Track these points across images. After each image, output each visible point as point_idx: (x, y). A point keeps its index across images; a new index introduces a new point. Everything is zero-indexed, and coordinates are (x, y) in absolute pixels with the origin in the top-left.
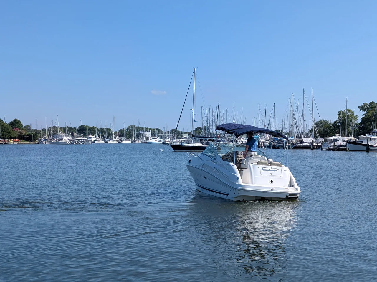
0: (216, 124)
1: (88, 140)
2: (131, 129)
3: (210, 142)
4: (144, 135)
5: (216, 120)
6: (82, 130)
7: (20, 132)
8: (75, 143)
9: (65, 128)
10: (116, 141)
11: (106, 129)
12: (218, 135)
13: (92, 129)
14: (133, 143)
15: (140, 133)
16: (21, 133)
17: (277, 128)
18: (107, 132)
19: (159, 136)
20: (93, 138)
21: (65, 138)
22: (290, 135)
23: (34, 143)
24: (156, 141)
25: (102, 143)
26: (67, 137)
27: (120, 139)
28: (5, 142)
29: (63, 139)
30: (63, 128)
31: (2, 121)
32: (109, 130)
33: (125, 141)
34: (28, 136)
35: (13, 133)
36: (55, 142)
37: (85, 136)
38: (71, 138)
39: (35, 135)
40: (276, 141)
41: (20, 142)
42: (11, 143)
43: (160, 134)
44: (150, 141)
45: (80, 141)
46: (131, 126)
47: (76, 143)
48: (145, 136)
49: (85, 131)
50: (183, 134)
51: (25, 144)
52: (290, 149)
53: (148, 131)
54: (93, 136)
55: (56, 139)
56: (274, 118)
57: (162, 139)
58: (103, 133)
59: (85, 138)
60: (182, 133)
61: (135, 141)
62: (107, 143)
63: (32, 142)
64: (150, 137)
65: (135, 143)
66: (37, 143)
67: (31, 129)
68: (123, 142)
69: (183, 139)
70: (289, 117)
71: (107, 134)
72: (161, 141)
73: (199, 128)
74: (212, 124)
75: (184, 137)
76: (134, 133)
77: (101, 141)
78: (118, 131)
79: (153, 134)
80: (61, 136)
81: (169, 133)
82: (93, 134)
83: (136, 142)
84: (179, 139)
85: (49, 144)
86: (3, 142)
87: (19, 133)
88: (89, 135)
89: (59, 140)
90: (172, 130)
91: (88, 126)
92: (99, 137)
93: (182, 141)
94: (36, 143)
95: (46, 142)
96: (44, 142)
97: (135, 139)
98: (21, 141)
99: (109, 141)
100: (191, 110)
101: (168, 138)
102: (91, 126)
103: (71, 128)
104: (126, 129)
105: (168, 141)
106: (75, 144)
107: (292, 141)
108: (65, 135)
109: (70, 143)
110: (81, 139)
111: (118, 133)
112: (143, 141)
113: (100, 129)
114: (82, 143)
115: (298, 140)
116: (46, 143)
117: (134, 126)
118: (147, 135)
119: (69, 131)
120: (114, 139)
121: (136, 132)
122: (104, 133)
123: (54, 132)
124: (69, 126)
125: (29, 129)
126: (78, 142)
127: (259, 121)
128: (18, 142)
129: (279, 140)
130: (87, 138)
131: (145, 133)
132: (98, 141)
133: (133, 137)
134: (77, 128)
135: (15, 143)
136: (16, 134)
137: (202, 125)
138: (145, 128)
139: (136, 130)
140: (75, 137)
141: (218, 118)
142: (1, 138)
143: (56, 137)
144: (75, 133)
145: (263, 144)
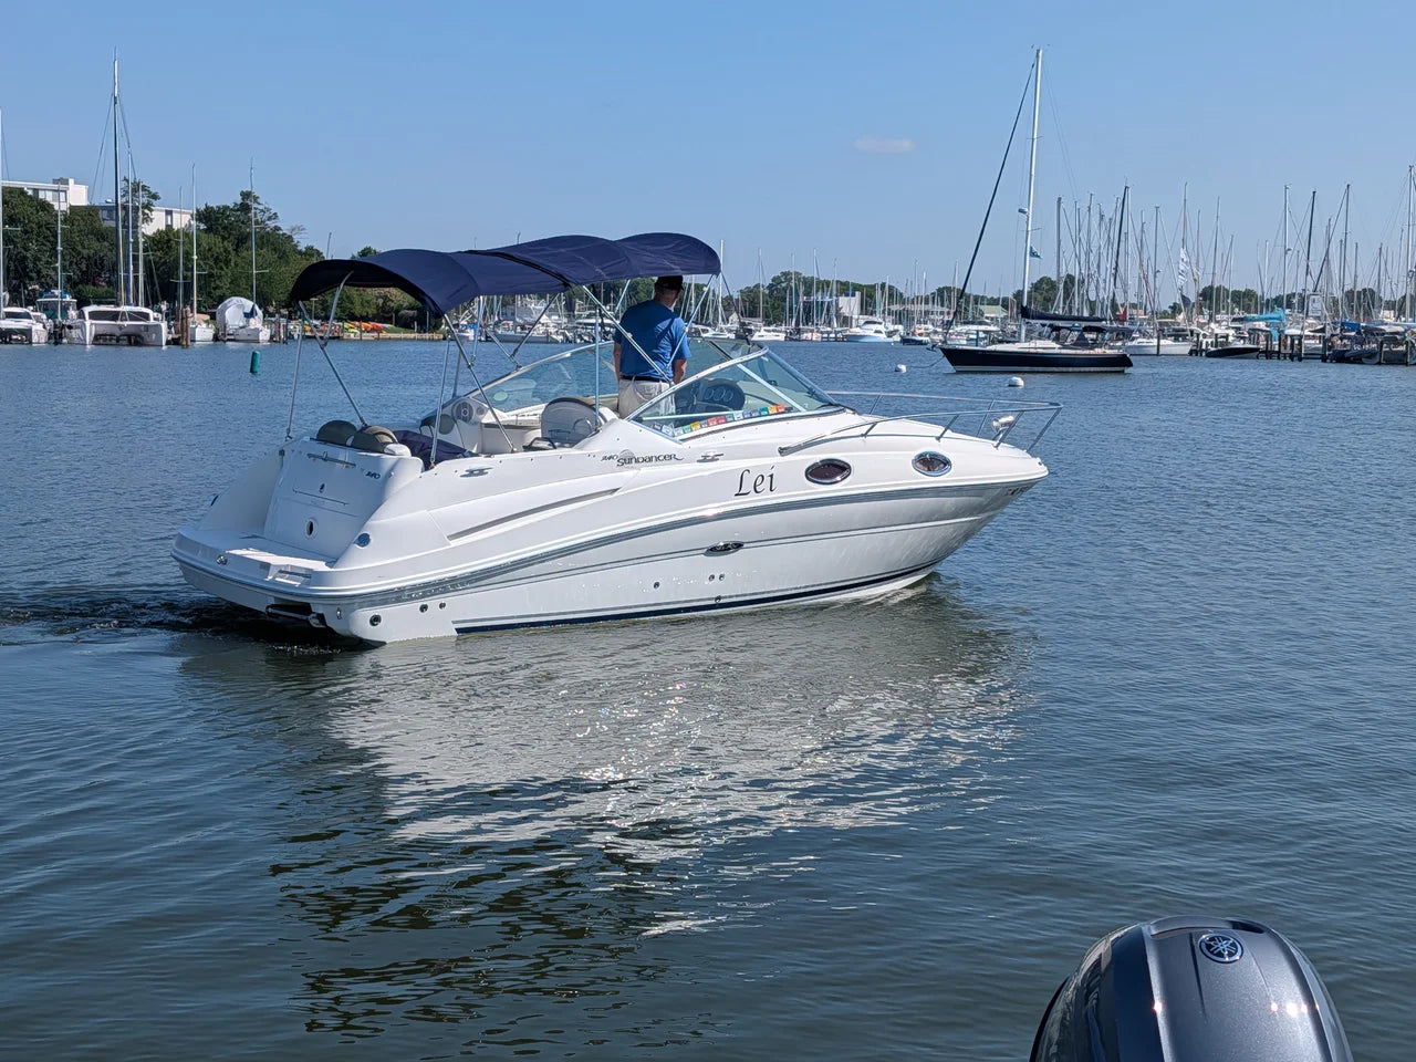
0: (1114, 266)
2: (784, 285)
3: (1090, 336)
4: (833, 311)
5: (1115, 250)
6: (606, 290)
7: (381, 297)
8: (580, 337)
10: (730, 331)
11: (693, 287)
12: (1122, 310)
13: (640, 287)
14: (792, 340)
15: (820, 300)
16: (386, 298)
17: (1355, 281)
18: (697, 297)
19: (890, 313)
22: (1408, 311)
23: (436, 336)
24: (876, 332)
26: (553, 317)
27: (744, 324)
28: (330, 332)
31: (319, 253)
32: (703, 290)
33: (764, 334)
34: (411, 312)
35: (358, 303)
36: (510, 333)
38: (565, 320)
40: (1353, 334)
41: (384, 335)
42: (352, 335)
43: (895, 307)
44: (856, 331)
46: (784, 274)
47: (582, 339)
48: (838, 316)
49: (617, 294)
50: (982, 307)
51: (400, 339)
52: (1406, 364)
53: (847, 295)
55: (511, 323)
56: (1343, 243)
57: (901, 323)
60: (977, 300)
61: (799, 331)
63: (425, 332)
64: (855, 316)
65: (799, 340)
66: (444, 339)
68: (756, 337)
69: (981, 323)
72: (896, 331)
73: (1047, 281)
74: (1099, 266)
75: (987, 318)
76: (797, 303)
78: (737, 295)
79: (867, 306)
80: (530, 313)
81: (927, 302)
83: (804, 336)
84: (967, 323)
85: (487, 341)
86: (322, 331)
87: (381, 301)
89: (523, 328)
90: (939, 290)
93: (977, 334)
94: (442, 336)
95: (477, 334)
96: (470, 334)
97: (797, 324)
98: (388, 331)
99: (704, 331)
100: (1021, 211)
101: (925, 323)
104: (767, 285)
105: (922, 331)
106: (578, 341)
108: (546, 309)
109: (561, 337)
110: (602, 325)
111: (737, 300)
112: (829, 333)
116: (477, 338)
117: (796, 273)
118: (845, 311)
120: (721, 325)
121: (803, 298)
126: (589, 335)
128: (375, 334)
129: (1363, 327)
131: (837, 304)
133: (791, 317)
135: (366, 336)
136: (368, 302)
137: (1058, 270)
138: (837, 281)
139: (802, 289)
140: (580, 317)
141: (1122, 244)
142: (317, 318)
143: (513, 314)
144: (578, 302)
145: (1300, 344)
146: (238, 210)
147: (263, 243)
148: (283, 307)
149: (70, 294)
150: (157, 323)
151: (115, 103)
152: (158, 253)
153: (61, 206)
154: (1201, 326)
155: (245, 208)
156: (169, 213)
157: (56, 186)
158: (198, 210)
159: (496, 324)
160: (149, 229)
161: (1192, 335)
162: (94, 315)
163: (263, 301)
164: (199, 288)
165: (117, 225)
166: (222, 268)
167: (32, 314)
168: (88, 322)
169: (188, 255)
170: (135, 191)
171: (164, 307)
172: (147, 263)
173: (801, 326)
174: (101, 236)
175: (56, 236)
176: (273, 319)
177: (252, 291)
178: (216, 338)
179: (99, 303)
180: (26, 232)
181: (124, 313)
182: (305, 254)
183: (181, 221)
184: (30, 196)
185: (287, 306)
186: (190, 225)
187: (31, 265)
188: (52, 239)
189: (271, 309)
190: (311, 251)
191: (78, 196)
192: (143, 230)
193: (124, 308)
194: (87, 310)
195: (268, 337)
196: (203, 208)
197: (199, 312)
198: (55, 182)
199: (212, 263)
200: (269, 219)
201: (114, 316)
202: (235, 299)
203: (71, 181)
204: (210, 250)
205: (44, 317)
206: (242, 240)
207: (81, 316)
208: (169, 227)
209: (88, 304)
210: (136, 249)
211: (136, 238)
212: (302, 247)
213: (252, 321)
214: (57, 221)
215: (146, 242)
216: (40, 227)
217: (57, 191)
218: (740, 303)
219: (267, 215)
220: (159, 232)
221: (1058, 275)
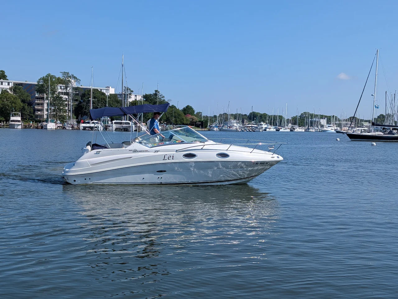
1: (259, 127)
2: (304, 116)
4: (319, 123)
6: (253, 117)
9: (236, 114)
10: (288, 129)
11: (278, 116)
13: (263, 116)
14: (306, 131)
15: (315, 120)
16: (193, 119)
18: (279, 119)
19: (336, 124)
20: (264, 126)
21: (235, 125)
23: (206, 129)
24: (331, 129)
25: (274, 130)
26: (238, 124)
29: (233, 126)
30: (234, 115)
31: (175, 107)
32: (281, 117)
33: (298, 129)
34: (199, 123)
35: (185, 120)
36: (226, 129)
37: (256, 123)
38: (241, 125)
39: (206, 122)
43: (337, 122)
44: (325, 129)
45: (250, 129)
46: (304, 113)
47: (246, 130)
49: (256, 118)
50: (363, 123)
53: (323, 119)
54: (264, 124)
55: (226, 126)
57: (338, 127)
58: (274, 120)
59: (255, 126)
60: (362, 120)
61: (309, 129)
62: (279, 131)
63: (203, 128)
64: (325, 125)
65: (308, 131)
66: (208, 130)
67: (203, 115)
68: (296, 130)
69: (362, 127)
71: (279, 121)
73: (382, 115)
75: (364, 126)
76: (308, 121)
77: (272, 129)
78: (290, 119)
79: (329, 122)
80: (232, 123)
81: (346, 121)
82: (264, 122)
83: (310, 130)
84: (358, 127)
85: (220, 131)
87: (191, 120)
88: (260, 122)
89: (230, 127)
90: (350, 117)
91: (259, 113)
92: (271, 124)
93: (361, 130)
95: (217, 129)
96: (215, 129)
97: (308, 127)
99: (281, 129)
100: (372, 95)
101: (346, 127)
102: (262, 113)
103: (242, 115)
104: (299, 116)
105: (345, 129)
106: (245, 131)
108: (236, 122)
109: (240, 130)
110: (252, 127)
112: (317, 129)
113: (272, 115)
114: (253, 131)
116: (217, 130)
117: (308, 112)
118: (322, 123)
119: (240, 117)
120: (286, 127)
121: (310, 120)
122: (276, 121)
123: (225, 118)
124: (239, 113)
125: (201, 115)
126: (248, 129)
130: (258, 125)
131: (320, 121)
132: (270, 128)
133: (306, 125)
134: (248, 114)
136: (188, 120)
138: (320, 115)
139: (310, 117)
140: (246, 124)
142: (174, 124)
143: (227, 123)
144: (245, 120)
146: (154, 95)
148: (165, 121)
149: (109, 117)
150: (132, 125)
151: (123, 66)
153: (107, 94)
155: (156, 95)
156: (136, 96)
158: (143, 95)
159: (223, 126)
160: (131, 100)
162: (115, 123)
164: (143, 116)
165: (122, 99)
167: (99, 123)
168: (114, 125)
170: (127, 90)
171: (134, 121)
173: (310, 128)
174: (118, 102)
175: (106, 102)
176: (162, 125)
179: (117, 120)
180: (98, 101)
181: (123, 122)
182: (172, 107)
183: (139, 98)
184: (100, 91)
185: (166, 121)
186: (141, 99)
188: (105, 103)
189: (162, 122)
190: (173, 107)
191: (112, 91)
192: (129, 100)
194: (114, 122)
196: (145, 94)
197: (143, 123)
198: (106, 87)
201: (121, 123)
203: (110, 87)
205: (102, 123)
206: (155, 103)
207: (112, 123)
208: (136, 100)
209: (114, 120)
210: (127, 105)
211: (127, 102)
212: (171, 105)
214: (106, 98)
215: (129, 104)
216: (102, 99)
217: (107, 90)
218: (291, 121)
219: (162, 96)
220: (133, 101)
221: (386, 113)
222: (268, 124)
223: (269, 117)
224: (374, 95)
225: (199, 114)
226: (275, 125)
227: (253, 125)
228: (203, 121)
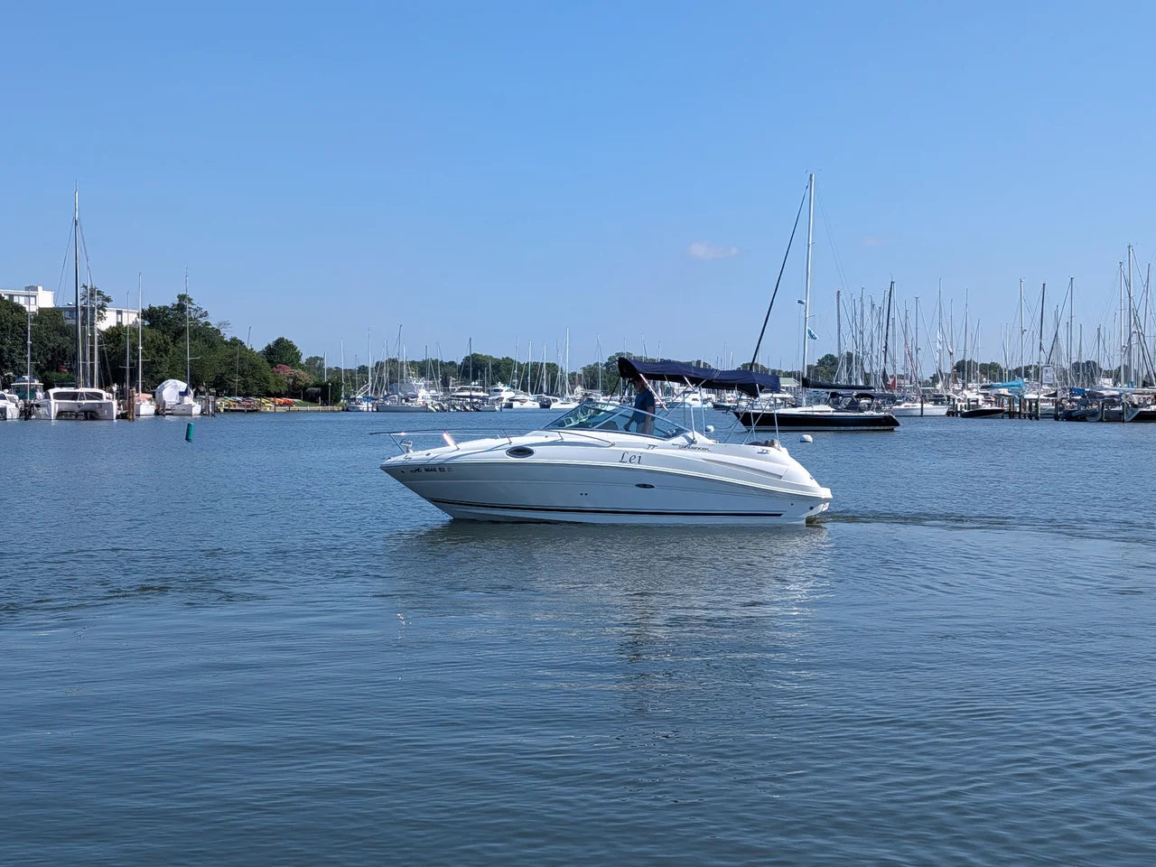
0: (884, 345)
1: (490, 398)
3: (865, 401)
5: (884, 332)
6: (475, 369)
7: (292, 378)
8: (453, 407)
9: (425, 362)
10: (575, 400)
11: (544, 366)
12: (891, 380)
13: (502, 366)
16: (295, 379)
17: (1080, 355)
18: (548, 374)
20: (506, 394)
21: (422, 393)
22: (1123, 379)
23: (336, 408)
24: (694, 400)
25: (533, 407)
26: (431, 392)
27: (586, 394)
28: (248, 406)
29: (416, 396)
30: (418, 363)
31: (242, 343)
32: (552, 368)
33: (602, 402)
34: (316, 389)
35: (272, 380)
36: (395, 404)
37: (484, 386)
38: (442, 393)
39: (336, 386)
40: (1080, 397)
41: (294, 408)
42: (268, 409)
44: (677, 399)
45: (467, 403)
46: (618, 354)
47: (455, 408)
48: (663, 387)
49: (483, 372)
50: (779, 379)
51: (308, 411)
52: (1123, 421)
54: (507, 388)
55: (397, 397)
56: (1069, 327)
57: (713, 393)
58: (534, 377)
59: (481, 394)
60: (775, 373)
62: (548, 407)
63: (327, 405)
64: (677, 388)
66: (343, 410)
67: (326, 367)
69: (778, 392)
70: (1118, 320)
71: (547, 381)
72: (709, 399)
73: (829, 358)
74: (872, 345)
75: (783, 388)
77: (530, 402)
78: (580, 372)
80: (412, 388)
82: (505, 382)
84: (767, 392)
85: (378, 411)
86: (244, 406)
87: (291, 380)
88: (493, 384)
89: (407, 400)
90: (742, 365)
91: (491, 357)
92: (524, 389)
93: (776, 401)
94: (341, 408)
95: (370, 405)
96: (364, 406)
98: (297, 404)
99: (556, 401)
100: (800, 302)
101: (733, 392)
102: (498, 355)
103: (442, 364)
104: (604, 363)
105: (731, 399)
106: (452, 410)
107: (1127, 396)
108: (426, 385)
109: (437, 407)
110: (471, 397)
111: (580, 376)
113: (527, 364)
114: (474, 408)
115: (1149, 394)
116: (370, 409)
117: (628, 353)
119: (436, 371)
120: (568, 395)
122: (538, 378)
123: (391, 375)
124: (434, 359)
125: (321, 368)
126: (462, 405)
127: (1023, 333)
128: (287, 408)
129: (1087, 392)
130: (489, 392)
132: (522, 401)
134: (459, 363)
135: (279, 409)
136: (281, 382)
137: (839, 348)
140: (453, 390)
141: (890, 327)
142: (239, 395)
143: (398, 389)
144: (452, 379)
145: (1037, 406)
146: (175, 310)
147: (196, 336)
148: (212, 387)
149: (39, 379)
150: (108, 401)
151: (76, 224)
152: (111, 345)
153: (32, 308)
154: (956, 392)
155: (181, 308)
156: (119, 312)
157: (26, 293)
158: (143, 310)
160: (103, 326)
161: (949, 400)
162: (57, 396)
163: (194, 383)
164: (144, 372)
165: (77, 322)
166: (162, 357)
167: (7, 395)
168: (53, 401)
169: (134, 347)
170: (92, 295)
171: (115, 388)
172: (101, 352)
174: (64, 331)
175: (26, 333)
176: (204, 397)
177: (186, 375)
178: (157, 413)
179: (61, 386)
180: (2, 329)
181: (82, 393)
182: (231, 343)
183: (130, 319)
184: (7, 301)
185: (214, 386)
186: (137, 322)
187: (6, 356)
188: (23, 335)
189: (202, 389)
190: (235, 343)
191: (45, 300)
192: (98, 326)
193: (82, 390)
194: (52, 392)
195: (199, 412)
196: (147, 308)
197: (143, 392)
198: (27, 289)
199: (153, 352)
200: (201, 316)
201: (74, 396)
202: (171, 382)
203: (40, 288)
204: (152, 341)
205: (16, 397)
206: (179, 333)
207: (47, 396)
208: (119, 324)
209: (53, 387)
210: (92, 342)
211: (93, 333)
212: (227, 338)
213: (186, 398)
214: (28, 320)
215: (100, 336)
216: (14, 325)
217: (28, 296)
218: (582, 378)
219: (199, 313)
220: (111, 328)
221: (839, 352)
222: (518, 388)
223: (520, 367)
224: (804, 301)
225: (315, 362)
226: (536, 390)
227: (475, 391)
228: (328, 382)
